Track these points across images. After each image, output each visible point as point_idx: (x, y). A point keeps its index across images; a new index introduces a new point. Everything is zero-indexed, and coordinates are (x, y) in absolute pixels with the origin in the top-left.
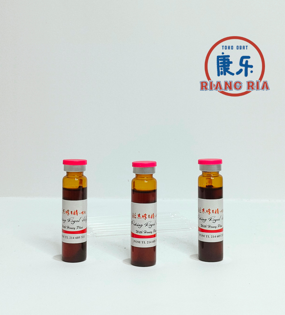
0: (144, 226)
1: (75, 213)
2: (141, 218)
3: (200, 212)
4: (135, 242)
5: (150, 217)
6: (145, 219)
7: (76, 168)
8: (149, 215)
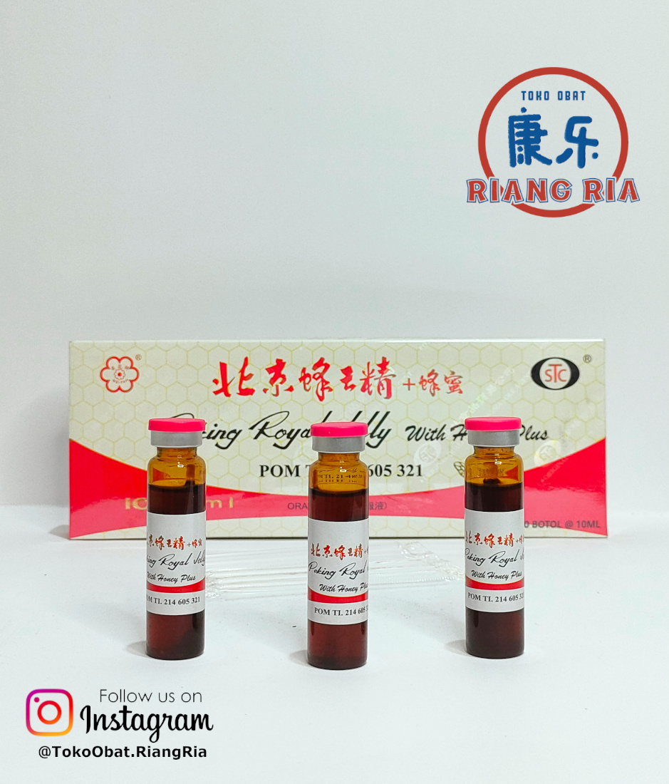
0: (338, 574)
1: (178, 545)
2: (331, 556)
3: (471, 542)
4: (317, 611)
5: (353, 553)
6: (342, 559)
7: (178, 440)
8: (350, 550)
